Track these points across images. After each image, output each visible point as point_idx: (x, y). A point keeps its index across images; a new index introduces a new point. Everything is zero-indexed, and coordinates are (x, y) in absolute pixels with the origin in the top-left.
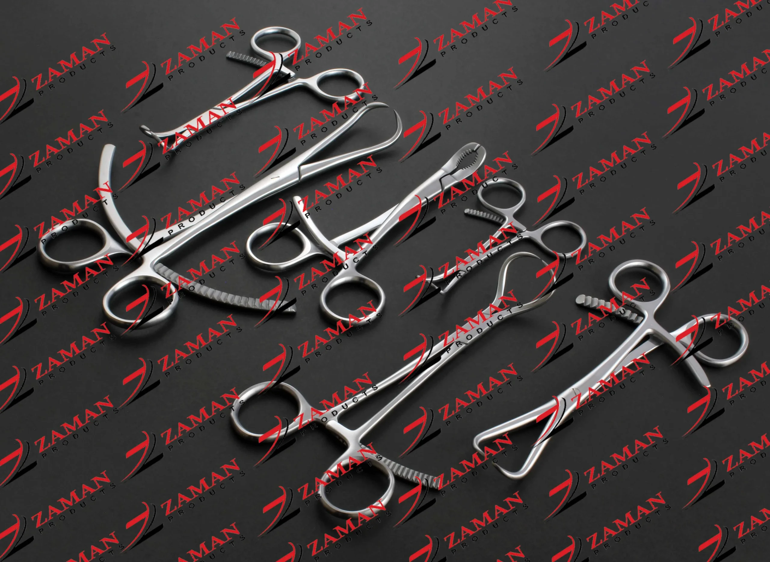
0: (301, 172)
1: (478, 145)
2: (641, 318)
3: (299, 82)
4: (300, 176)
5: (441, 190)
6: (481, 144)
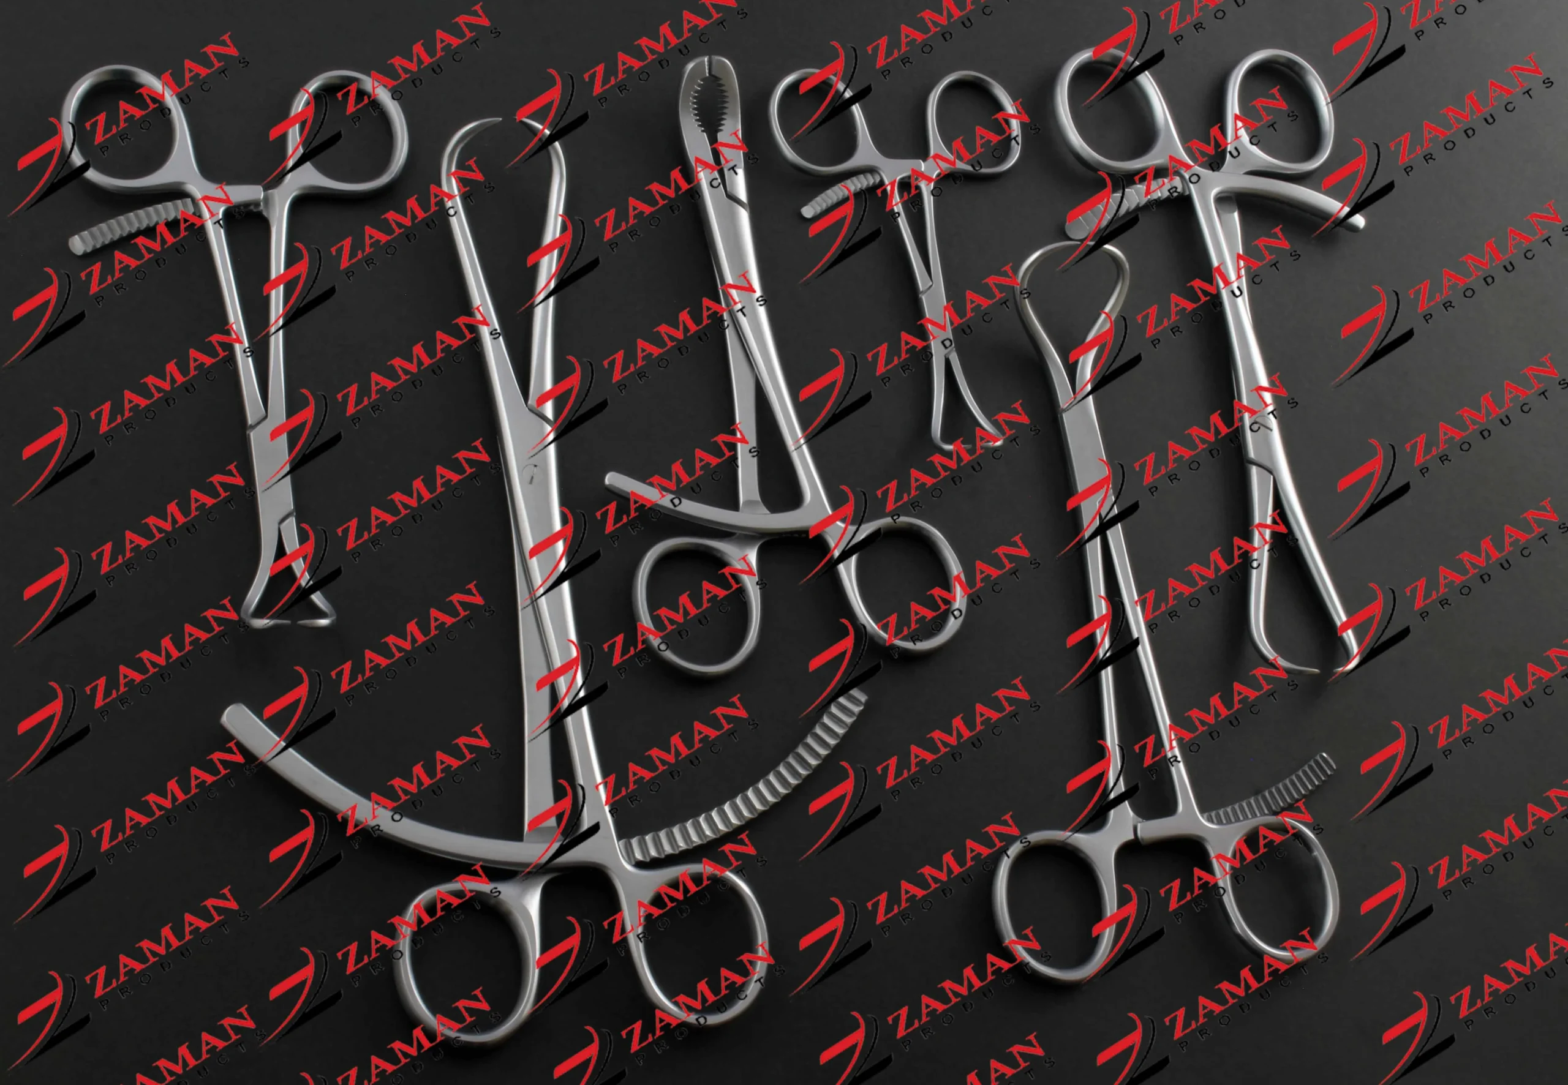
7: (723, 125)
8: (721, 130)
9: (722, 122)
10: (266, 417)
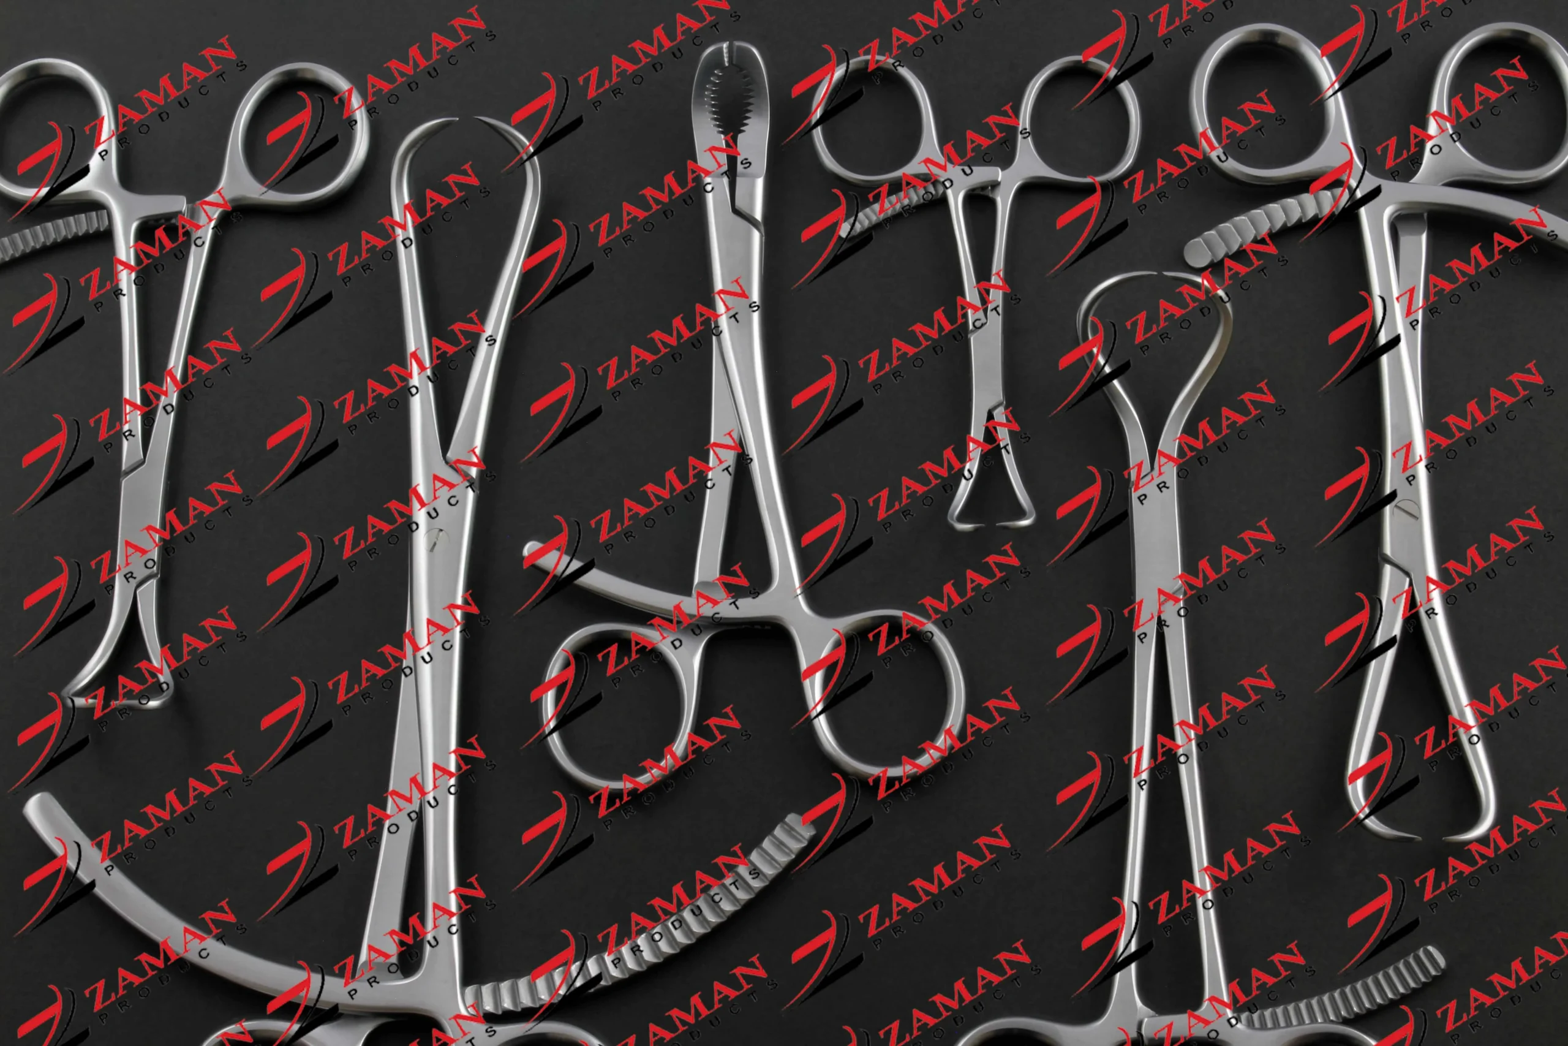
7: (746, 124)
8: (743, 131)
9: (745, 122)
10: (143, 462)
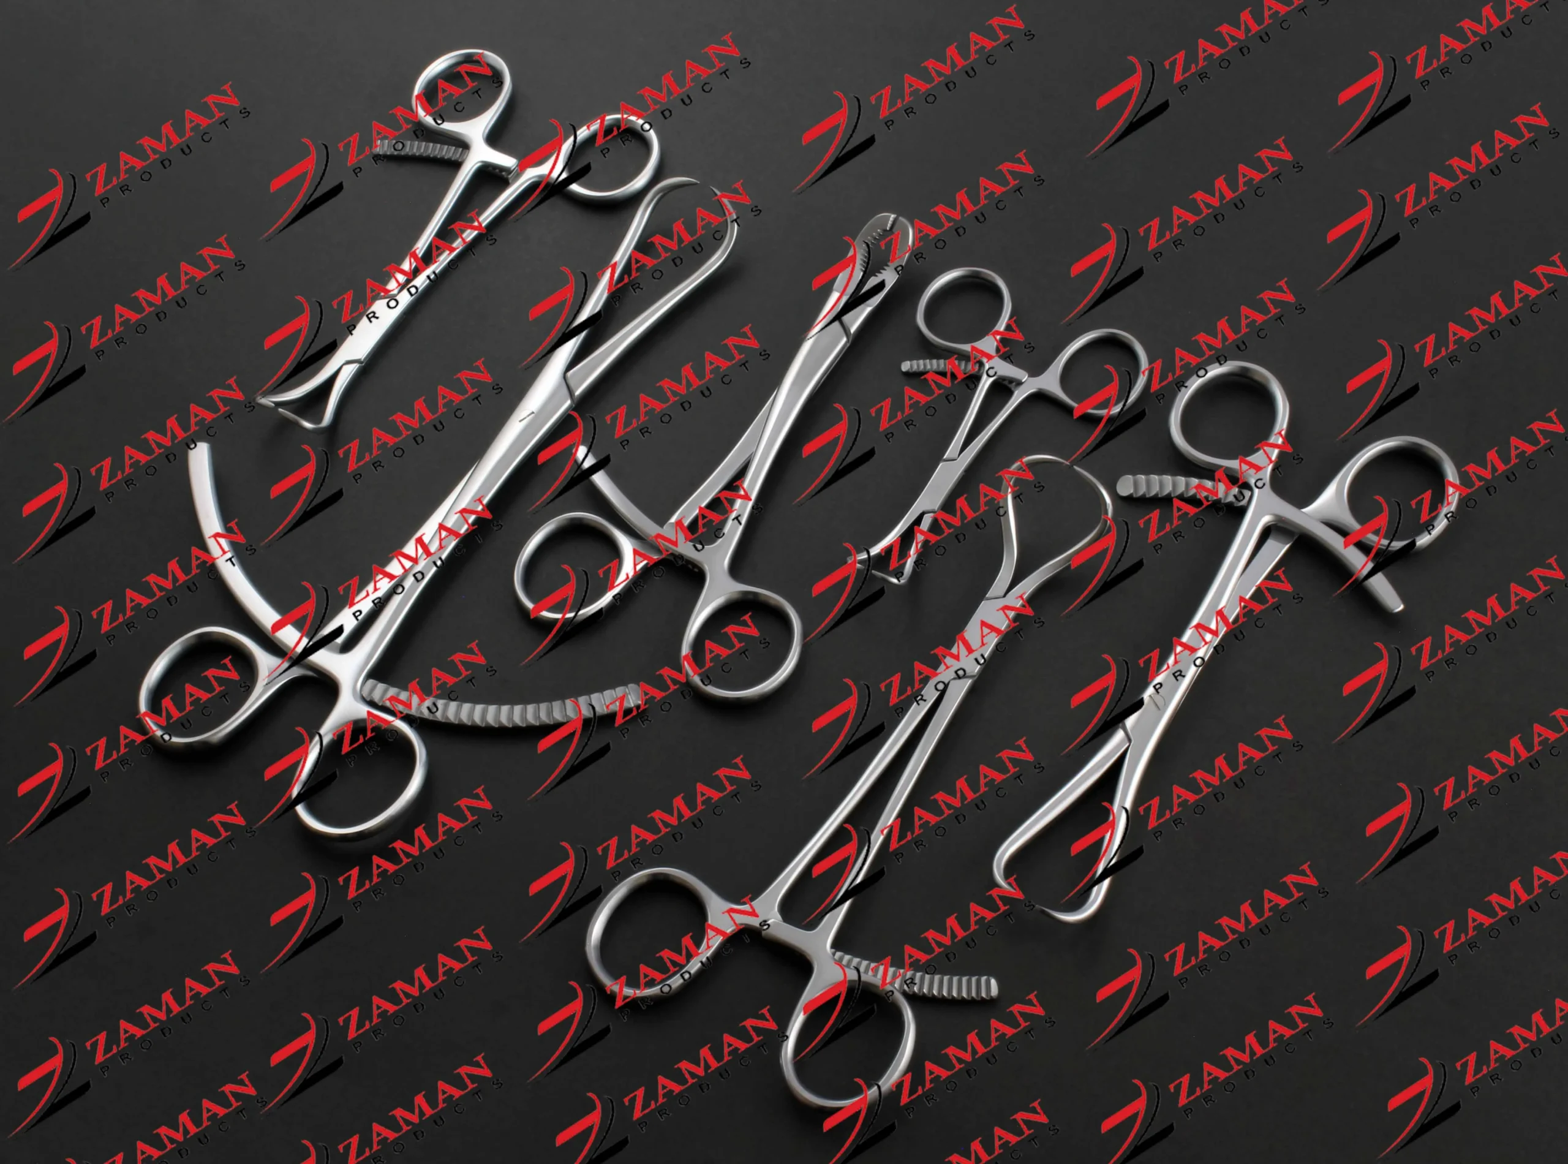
0: (572, 383)
1: (893, 216)
2: (1247, 493)
3: (531, 174)
4: (571, 393)
5: (845, 340)
6: (899, 213)
